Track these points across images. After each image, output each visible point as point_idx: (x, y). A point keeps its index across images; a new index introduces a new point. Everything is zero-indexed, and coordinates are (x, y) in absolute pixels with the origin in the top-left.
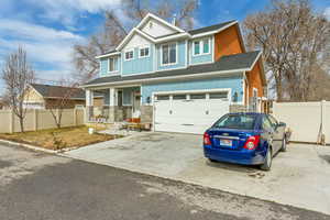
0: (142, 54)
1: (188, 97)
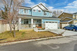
1: (52, 23)
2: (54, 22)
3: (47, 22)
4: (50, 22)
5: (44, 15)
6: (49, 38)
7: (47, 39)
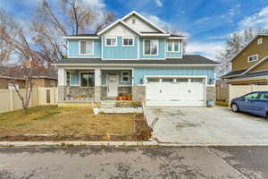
0: (126, 43)
1: (175, 81)
2: (185, 80)
3: (156, 80)
4: (165, 80)
5: (148, 52)
6: (63, 145)
7: (32, 150)
